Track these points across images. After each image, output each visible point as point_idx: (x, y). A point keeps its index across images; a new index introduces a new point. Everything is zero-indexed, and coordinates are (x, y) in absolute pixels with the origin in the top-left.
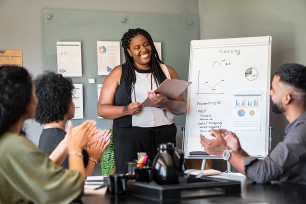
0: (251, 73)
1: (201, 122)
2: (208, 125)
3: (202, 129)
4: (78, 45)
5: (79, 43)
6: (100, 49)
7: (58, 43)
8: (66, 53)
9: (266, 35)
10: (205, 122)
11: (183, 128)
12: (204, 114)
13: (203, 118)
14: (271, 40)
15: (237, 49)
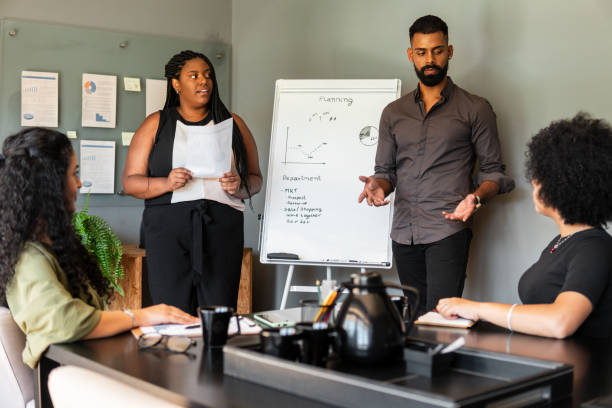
0: (368, 134)
1: (290, 206)
2: (299, 212)
3: (291, 218)
4: (54, 79)
5: (56, 75)
6: (87, 85)
7: (24, 73)
8: (35, 90)
9: (394, 78)
10: (295, 207)
11: (259, 216)
12: (294, 195)
13: (291, 200)
14: (400, 84)
15: (348, 96)
